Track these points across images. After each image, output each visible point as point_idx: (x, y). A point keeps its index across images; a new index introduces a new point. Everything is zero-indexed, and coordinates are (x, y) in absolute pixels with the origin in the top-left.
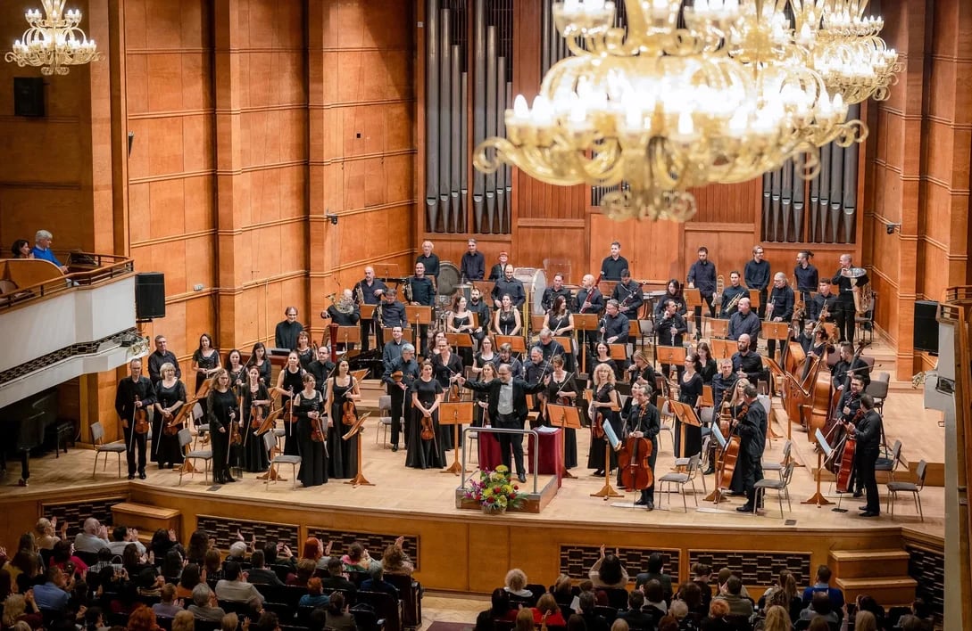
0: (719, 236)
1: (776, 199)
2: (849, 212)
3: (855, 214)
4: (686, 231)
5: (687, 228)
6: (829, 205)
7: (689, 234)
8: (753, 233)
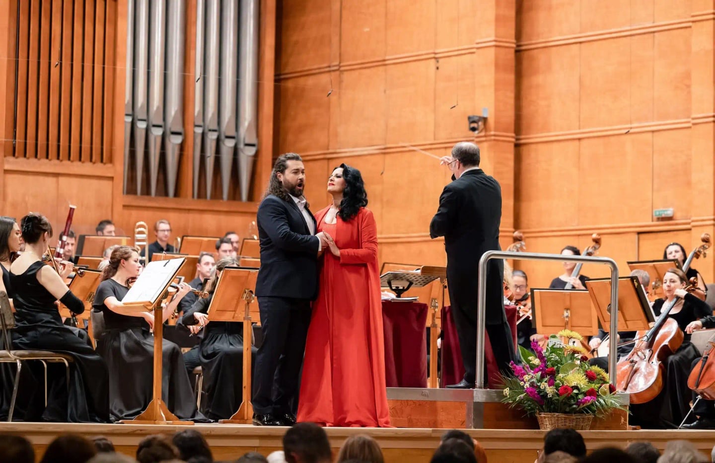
0: (58, 182)
1: (142, 125)
2: (247, 154)
3: (256, 156)
4: (7, 172)
5: (7, 167)
6: (218, 141)
7: (10, 178)
8: (112, 178)
